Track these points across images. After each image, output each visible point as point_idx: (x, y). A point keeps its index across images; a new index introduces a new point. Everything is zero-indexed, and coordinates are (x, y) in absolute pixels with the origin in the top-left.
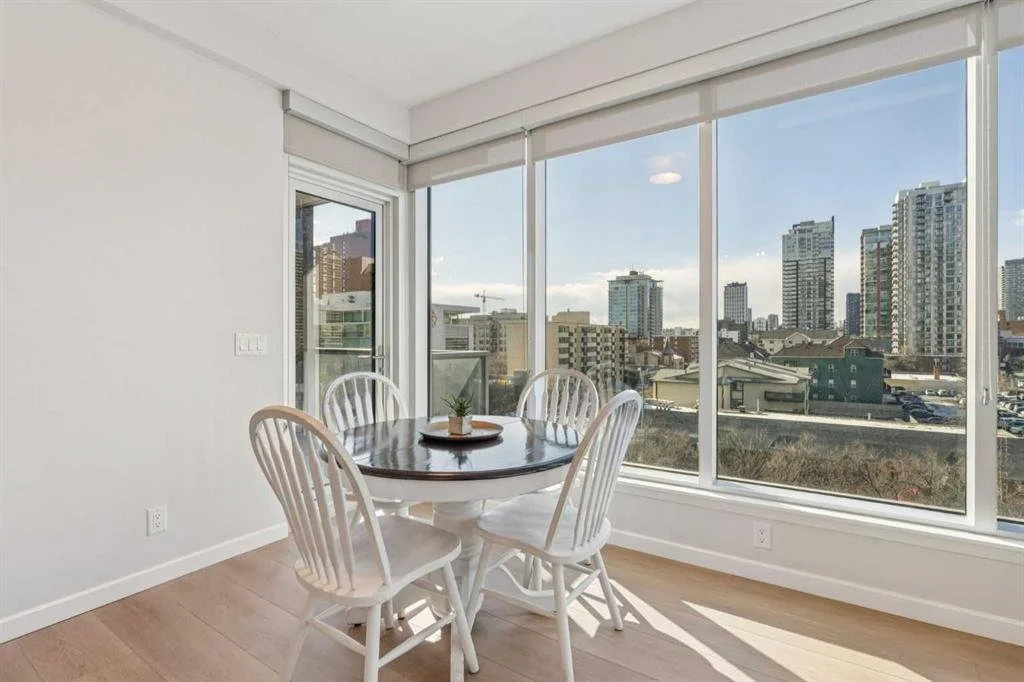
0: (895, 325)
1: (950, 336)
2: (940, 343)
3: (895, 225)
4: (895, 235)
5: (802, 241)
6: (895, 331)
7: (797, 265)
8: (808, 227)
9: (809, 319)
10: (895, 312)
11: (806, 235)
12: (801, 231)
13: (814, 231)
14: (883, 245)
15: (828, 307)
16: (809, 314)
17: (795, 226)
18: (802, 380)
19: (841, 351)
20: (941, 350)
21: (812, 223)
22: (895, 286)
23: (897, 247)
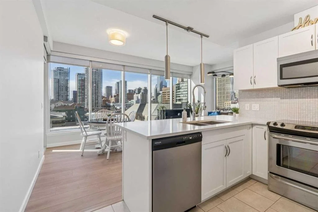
0: (86, 100)
1: (97, 103)
2: (96, 105)
3: (86, 74)
4: (86, 76)
5: (60, 73)
6: (86, 102)
7: (59, 80)
8: (62, 69)
9: (62, 97)
10: (86, 97)
11: (61, 72)
12: (60, 70)
13: (64, 71)
14: (83, 78)
15: (68, 94)
16: (62, 96)
17: (58, 68)
18: (64, 116)
19: (74, 107)
20: (96, 106)
21: (63, 68)
22: (86, 90)
23: (86, 80)
